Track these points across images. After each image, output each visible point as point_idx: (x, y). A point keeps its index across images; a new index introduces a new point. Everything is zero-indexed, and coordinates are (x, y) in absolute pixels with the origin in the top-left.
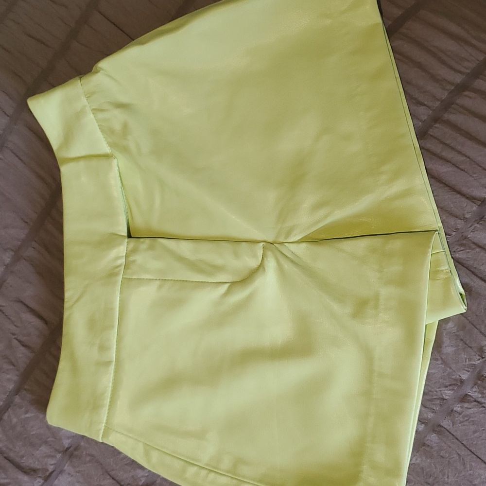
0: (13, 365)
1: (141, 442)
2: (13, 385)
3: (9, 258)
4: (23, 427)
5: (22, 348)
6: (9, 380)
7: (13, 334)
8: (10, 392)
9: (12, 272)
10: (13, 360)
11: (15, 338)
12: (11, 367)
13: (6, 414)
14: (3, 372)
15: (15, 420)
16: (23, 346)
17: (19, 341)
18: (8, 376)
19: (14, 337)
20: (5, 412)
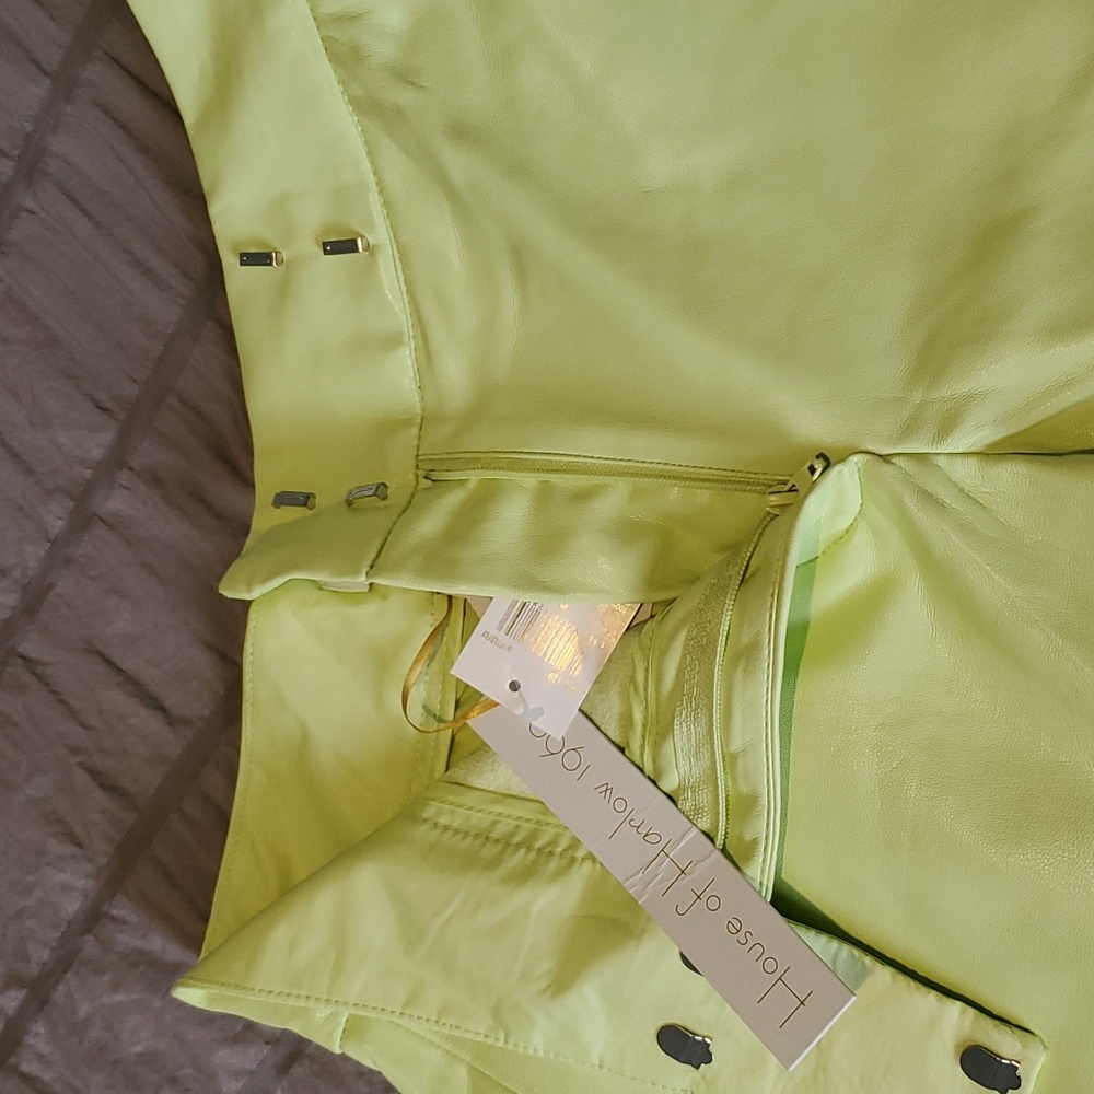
0: (79, 845)
1: (462, 1060)
2: (78, 904)
3: (59, 518)
4: (109, 1029)
5: (99, 795)
6: (66, 888)
7: (74, 750)
8: (69, 923)
9: (69, 562)
10: (77, 829)
11: (81, 764)
12: (70, 850)
13: (61, 987)
14: (48, 864)
15: (84, 1009)
16: (102, 786)
17: (94, 774)
18: (63, 877)
19: (78, 759)
20: (57, 983)
